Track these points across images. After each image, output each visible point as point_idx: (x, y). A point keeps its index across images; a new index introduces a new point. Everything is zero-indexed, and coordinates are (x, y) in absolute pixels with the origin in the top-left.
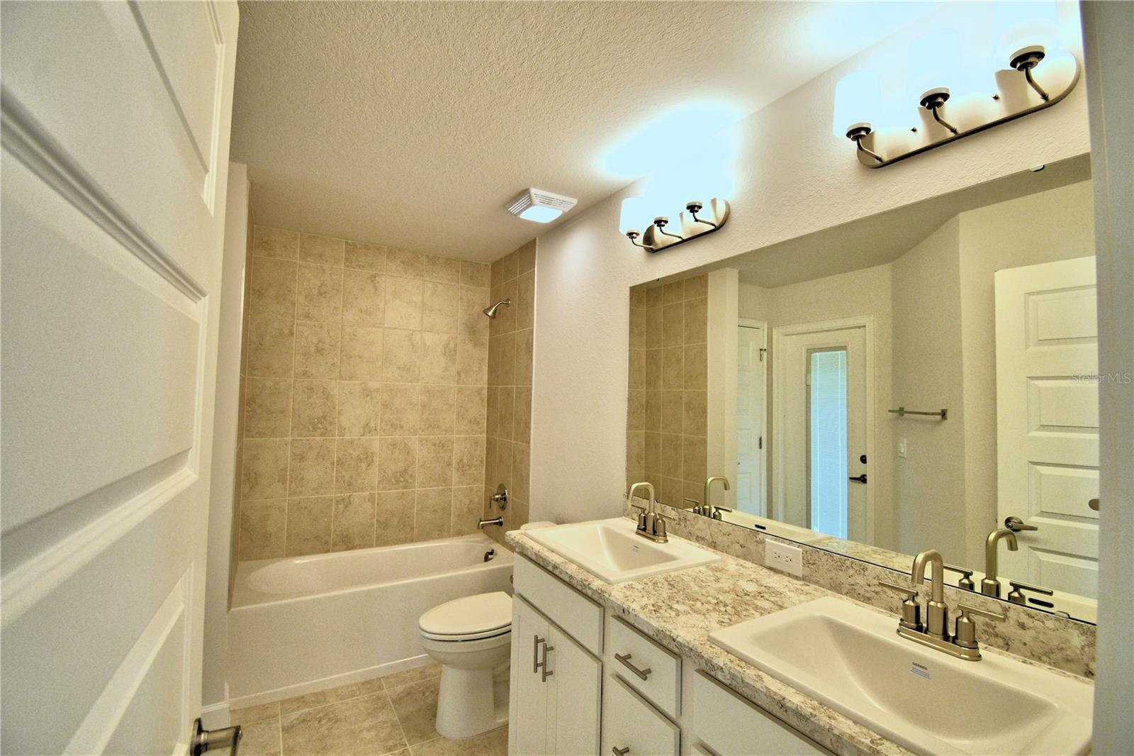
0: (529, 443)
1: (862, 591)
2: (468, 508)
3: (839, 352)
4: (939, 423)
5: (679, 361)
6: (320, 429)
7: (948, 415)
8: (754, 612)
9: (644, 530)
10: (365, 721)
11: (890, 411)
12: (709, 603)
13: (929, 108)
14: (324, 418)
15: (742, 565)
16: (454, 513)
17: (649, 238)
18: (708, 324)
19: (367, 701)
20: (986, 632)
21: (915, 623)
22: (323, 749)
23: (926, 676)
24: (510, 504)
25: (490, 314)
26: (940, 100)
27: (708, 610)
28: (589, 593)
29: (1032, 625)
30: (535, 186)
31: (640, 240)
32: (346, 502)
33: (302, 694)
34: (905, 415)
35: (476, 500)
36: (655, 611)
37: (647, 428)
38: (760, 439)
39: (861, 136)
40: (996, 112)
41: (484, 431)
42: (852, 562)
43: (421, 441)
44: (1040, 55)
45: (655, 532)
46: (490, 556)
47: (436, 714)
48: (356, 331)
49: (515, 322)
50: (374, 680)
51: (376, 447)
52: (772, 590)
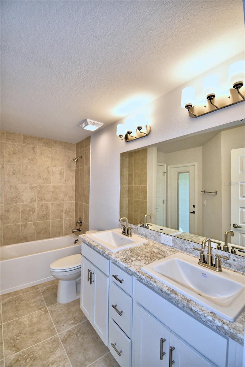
0: (89, 204)
1: (189, 250)
2: (69, 226)
3: (187, 173)
4: (214, 196)
5: (139, 176)
6: (14, 201)
7: (218, 193)
8: (156, 259)
9: (125, 233)
10: (32, 300)
11: (201, 192)
12: (142, 256)
13: (209, 100)
14: (16, 197)
15: (154, 243)
16: (64, 228)
17: (126, 137)
18: (148, 164)
19: (33, 293)
20: (224, 262)
21: (204, 261)
22: (17, 311)
23: (206, 277)
24: (83, 224)
25: (75, 161)
26: (212, 97)
27: (142, 259)
28: (105, 255)
29: (237, 260)
30: (89, 118)
31: (123, 138)
32: (25, 226)
33: (9, 292)
34: (206, 193)
35: (72, 223)
36: (125, 260)
37: (129, 198)
38: (164, 201)
39: (189, 108)
40: (230, 101)
41: (74, 200)
42: (186, 241)
43: (52, 204)
44: (242, 84)
45: (128, 233)
46: (76, 242)
47: (57, 296)
48: (27, 166)
49: (84, 164)
50: (35, 286)
51: (36, 207)
52: (162, 251)
